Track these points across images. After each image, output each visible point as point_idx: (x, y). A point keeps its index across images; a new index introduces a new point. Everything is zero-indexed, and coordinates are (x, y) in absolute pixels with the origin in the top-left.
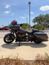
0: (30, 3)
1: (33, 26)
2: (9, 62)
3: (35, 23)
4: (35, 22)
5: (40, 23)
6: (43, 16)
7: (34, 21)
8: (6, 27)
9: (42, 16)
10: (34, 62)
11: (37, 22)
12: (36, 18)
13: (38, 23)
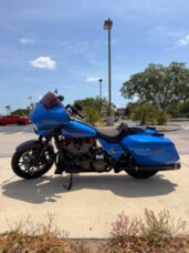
0: (108, 24)
1: (125, 107)
2: (16, 245)
3: (130, 97)
4: (131, 94)
5: (149, 98)
6: (162, 69)
7: (129, 90)
8: (19, 112)
9: (156, 72)
10: (105, 243)
11: (140, 93)
12: (135, 78)
13: (141, 98)
